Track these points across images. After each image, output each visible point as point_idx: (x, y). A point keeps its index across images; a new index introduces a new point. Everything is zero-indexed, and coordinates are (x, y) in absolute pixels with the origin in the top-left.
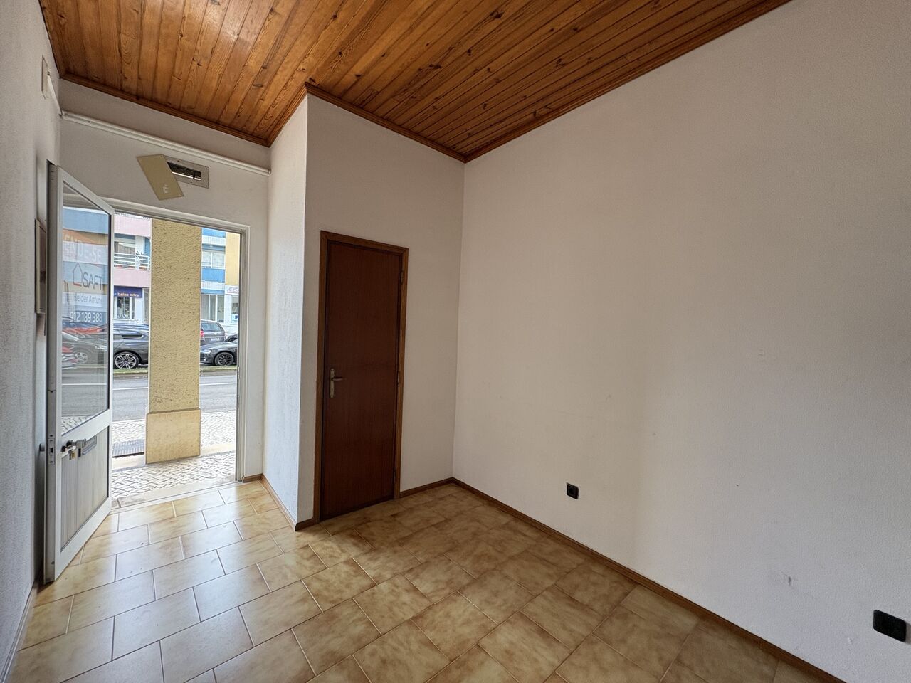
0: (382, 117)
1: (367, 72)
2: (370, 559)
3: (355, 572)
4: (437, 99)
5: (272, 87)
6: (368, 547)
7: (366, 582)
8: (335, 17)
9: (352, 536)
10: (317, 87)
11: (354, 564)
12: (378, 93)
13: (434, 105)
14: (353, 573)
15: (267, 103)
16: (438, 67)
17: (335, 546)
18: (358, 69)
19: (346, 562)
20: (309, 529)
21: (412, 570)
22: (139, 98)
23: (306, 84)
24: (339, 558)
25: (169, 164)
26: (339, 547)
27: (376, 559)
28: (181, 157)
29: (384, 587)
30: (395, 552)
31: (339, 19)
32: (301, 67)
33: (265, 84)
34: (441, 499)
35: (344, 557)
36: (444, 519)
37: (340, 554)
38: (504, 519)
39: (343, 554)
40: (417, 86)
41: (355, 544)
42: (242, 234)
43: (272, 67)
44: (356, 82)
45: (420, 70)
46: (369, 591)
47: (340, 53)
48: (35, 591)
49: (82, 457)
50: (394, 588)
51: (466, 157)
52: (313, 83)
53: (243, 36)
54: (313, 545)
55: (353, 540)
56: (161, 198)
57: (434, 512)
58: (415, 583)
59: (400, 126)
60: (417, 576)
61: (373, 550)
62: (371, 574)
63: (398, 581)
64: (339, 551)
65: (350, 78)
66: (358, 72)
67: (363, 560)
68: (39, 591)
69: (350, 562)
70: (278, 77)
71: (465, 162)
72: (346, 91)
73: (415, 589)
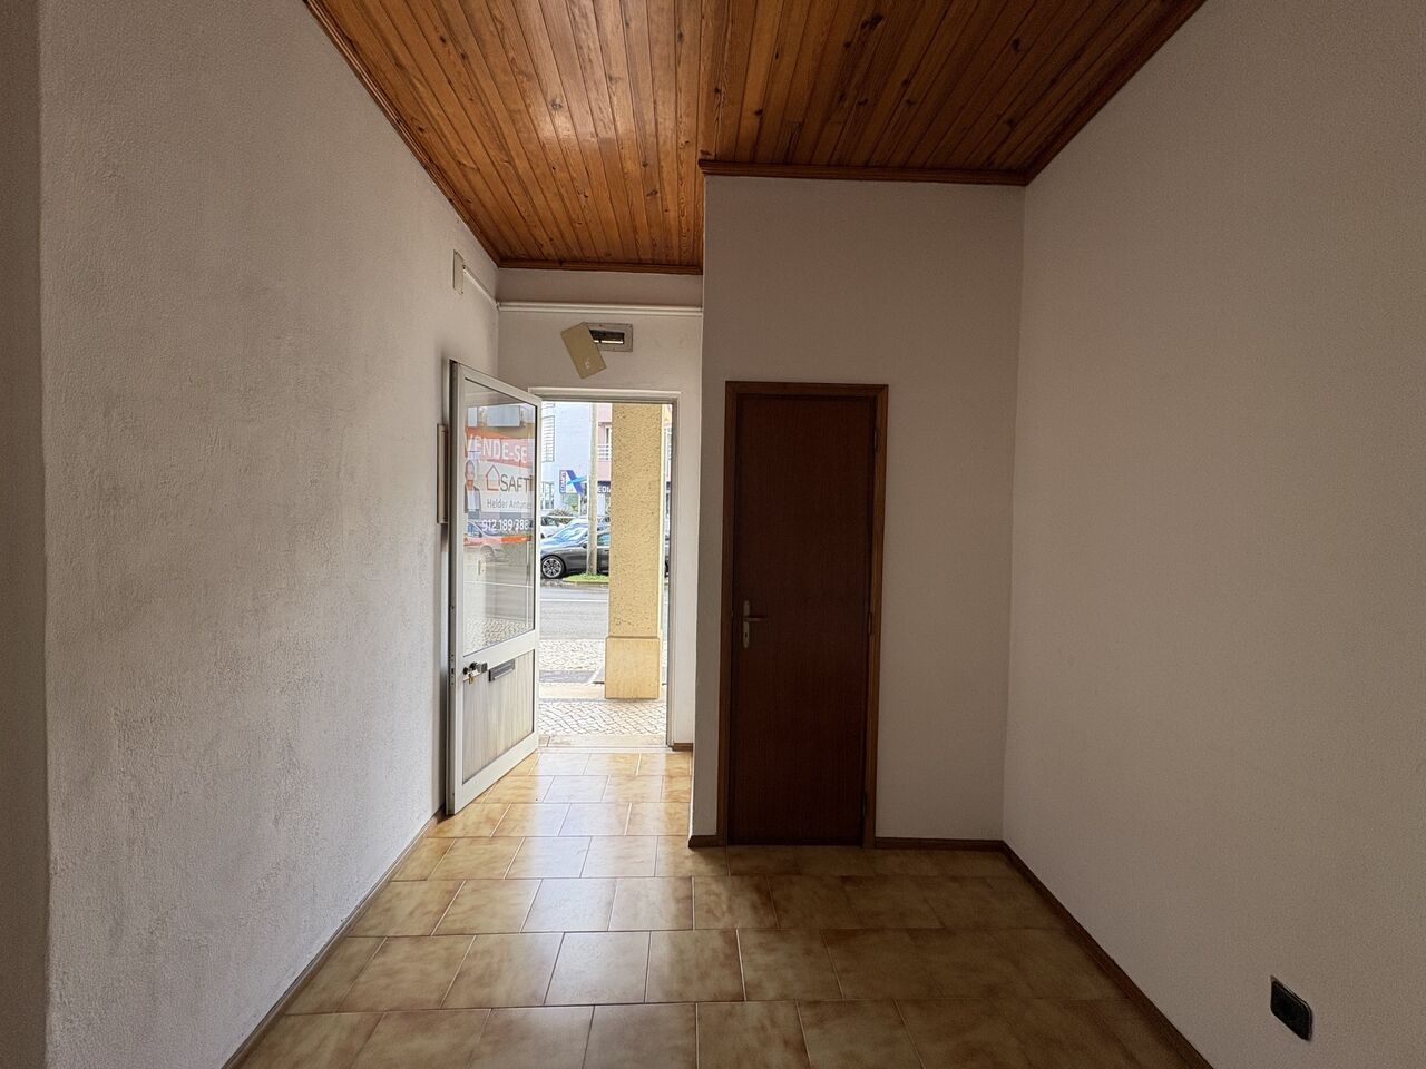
0: (828, 165)
1: (766, 98)
2: (760, 945)
3: (727, 957)
4: (906, 83)
5: (668, 189)
6: (770, 920)
7: (729, 986)
8: (681, 35)
9: (758, 889)
10: (715, 161)
11: (732, 942)
12: (801, 125)
13: (906, 98)
14: (721, 957)
15: (672, 214)
16: (877, 19)
17: (724, 897)
18: (752, 100)
19: (724, 933)
20: (709, 850)
21: (816, 1003)
22: (562, 263)
23: (702, 163)
24: (718, 920)
25: (592, 332)
26: (730, 899)
27: (771, 950)
28: (603, 319)
29: (753, 1010)
30: (808, 952)
31: (687, 37)
32: (683, 140)
33: (658, 187)
34: (954, 879)
35: (726, 922)
36: (936, 925)
37: (724, 913)
38: (1094, 988)
39: (727, 915)
40: (857, 78)
41: (754, 907)
42: (674, 403)
43: (652, 161)
44: (761, 124)
45: (847, 45)
46: (726, 1006)
47: (717, 91)
48: (435, 820)
49: (494, 683)
50: (767, 1023)
51: (1022, 173)
52: (709, 157)
53: (602, 134)
54: (698, 880)
55: (755, 897)
56: (584, 375)
57: (925, 900)
58: (810, 1035)
59: (866, 165)
60: (820, 1022)
61: (776, 929)
62: (747, 973)
63: (784, 1013)
64: (725, 907)
65: (750, 123)
66: (756, 108)
67: (748, 940)
68: (439, 822)
69: (729, 937)
70: (665, 170)
71: (1025, 183)
72: (756, 145)
73: (802, 1048)
